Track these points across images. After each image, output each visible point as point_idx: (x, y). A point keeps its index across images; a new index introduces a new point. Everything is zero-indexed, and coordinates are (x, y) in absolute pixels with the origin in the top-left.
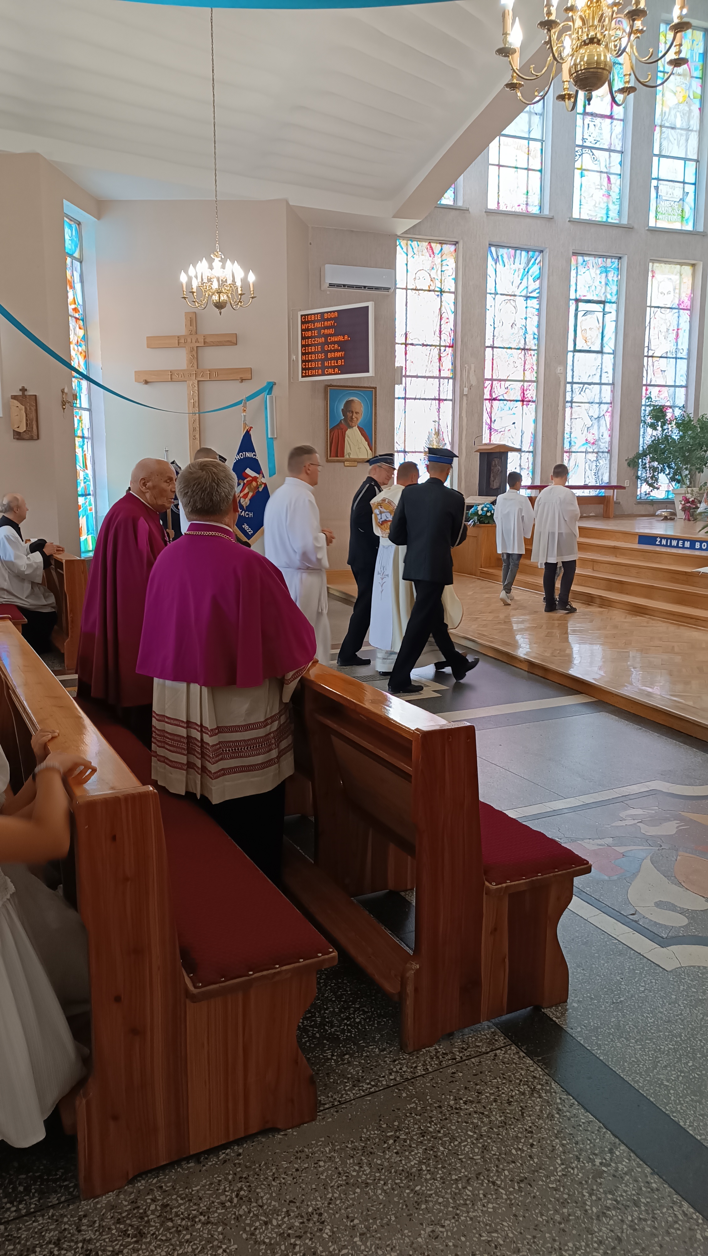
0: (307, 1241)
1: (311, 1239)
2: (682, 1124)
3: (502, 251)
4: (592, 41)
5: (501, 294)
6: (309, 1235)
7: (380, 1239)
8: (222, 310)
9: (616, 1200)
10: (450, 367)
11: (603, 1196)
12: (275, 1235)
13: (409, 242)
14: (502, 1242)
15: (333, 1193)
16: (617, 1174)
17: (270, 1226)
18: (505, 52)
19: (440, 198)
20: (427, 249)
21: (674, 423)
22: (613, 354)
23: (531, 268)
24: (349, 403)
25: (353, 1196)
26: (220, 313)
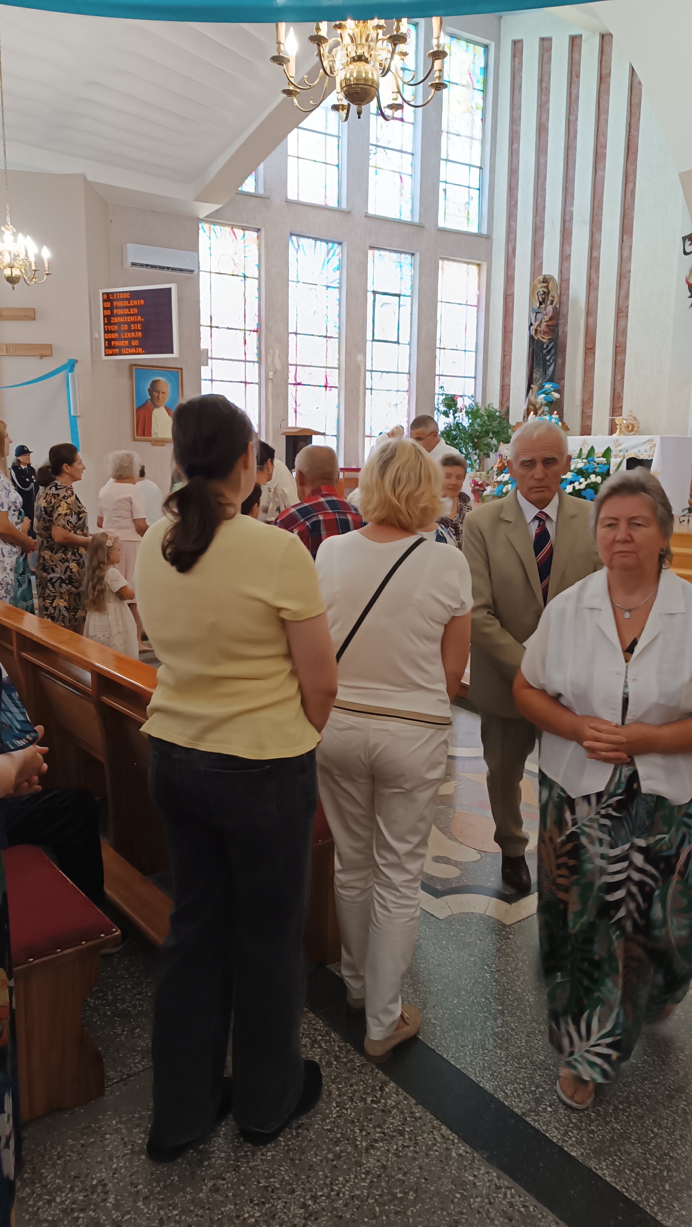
0: (91, 1213)
1: (94, 1211)
2: (445, 1056)
3: (302, 241)
4: (360, 58)
5: (303, 283)
6: (92, 1207)
7: (162, 1199)
8: (16, 286)
9: (383, 1133)
10: (256, 351)
11: (372, 1130)
12: (58, 1212)
13: (212, 226)
14: (278, 1186)
15: (118, 1163)
16: (386, 1109)
17: (53, 1204)
18: (279, 60)
19: (241, 184)
20: (230, 234)
21: (464, 411)
22: (409, 344)
23: (331, 258)
24: (155, 383)
25: (138, 1163)
26: (13, 288)
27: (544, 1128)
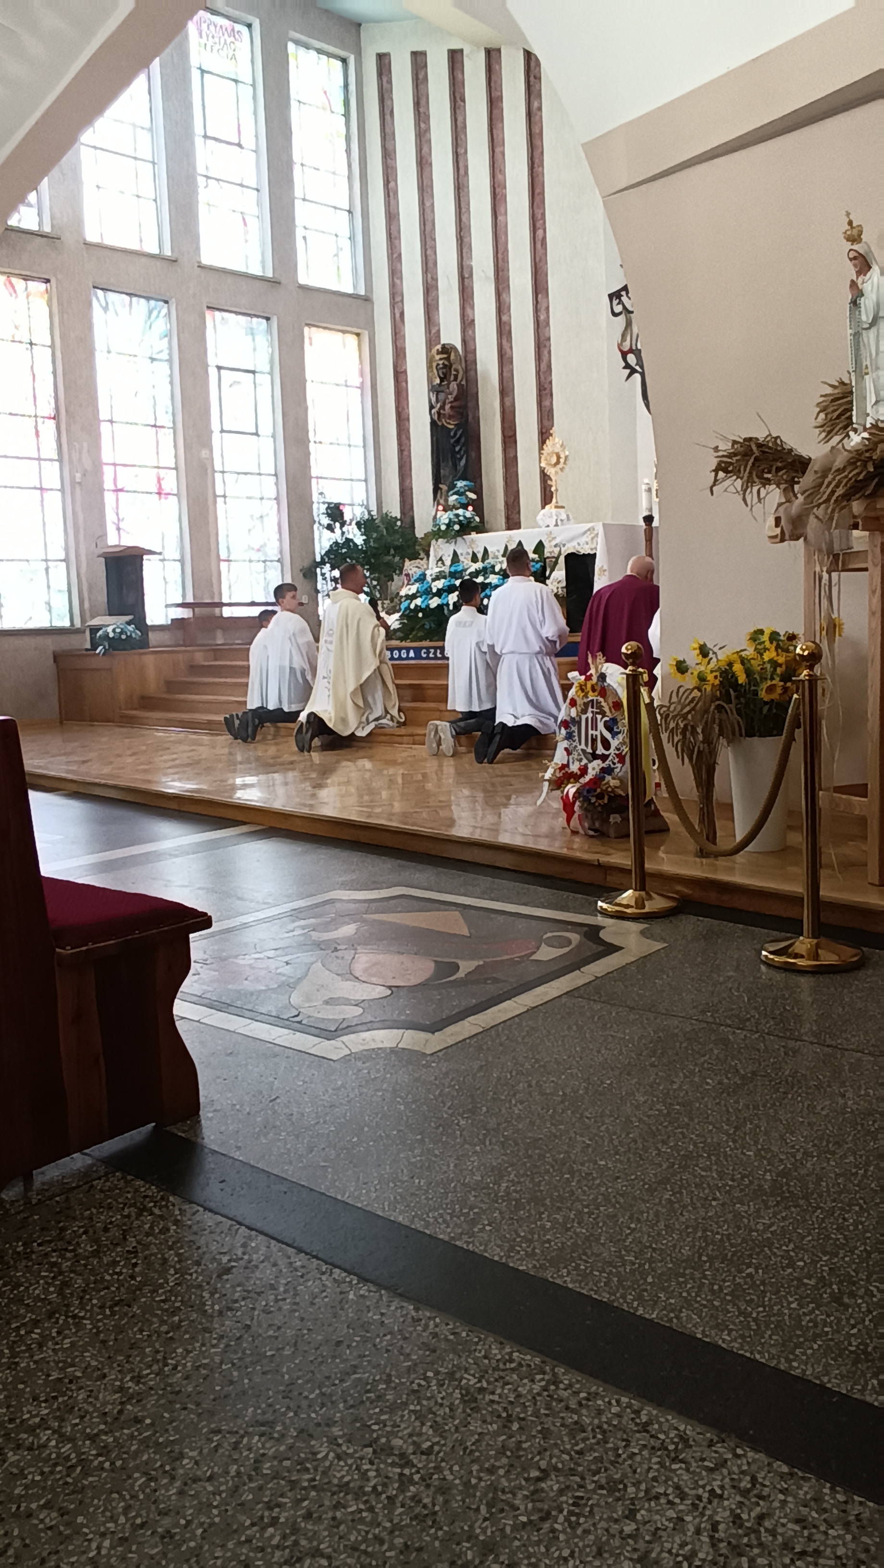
3: (111, 295)
9: (245, 1291)
10: (54, 445)
11: (228, 1291)
14: (79, 1375)
16: (250, 1266)
21: (353, 524)
22: (271, 436)
23: (154, 321)
27: (482, 1248)
